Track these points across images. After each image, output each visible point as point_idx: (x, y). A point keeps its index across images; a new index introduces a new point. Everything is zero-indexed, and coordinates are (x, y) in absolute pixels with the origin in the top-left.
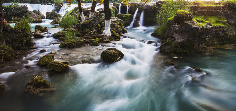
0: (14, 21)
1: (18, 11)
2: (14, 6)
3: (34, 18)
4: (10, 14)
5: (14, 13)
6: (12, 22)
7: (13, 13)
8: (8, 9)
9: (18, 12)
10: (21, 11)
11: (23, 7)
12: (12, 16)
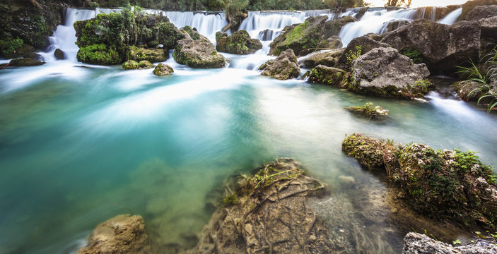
0: (138, 60)
1: (145, 28)
2: (135, 13)
3: (198, 50)
4: (125, 37)
5: (136, 35)
6: (134, 63)
7: (132, 35)
8: (120, 22)
9: (145, 31)
10: (153, 30)
11: (157, 19)
12: (131, 43)
